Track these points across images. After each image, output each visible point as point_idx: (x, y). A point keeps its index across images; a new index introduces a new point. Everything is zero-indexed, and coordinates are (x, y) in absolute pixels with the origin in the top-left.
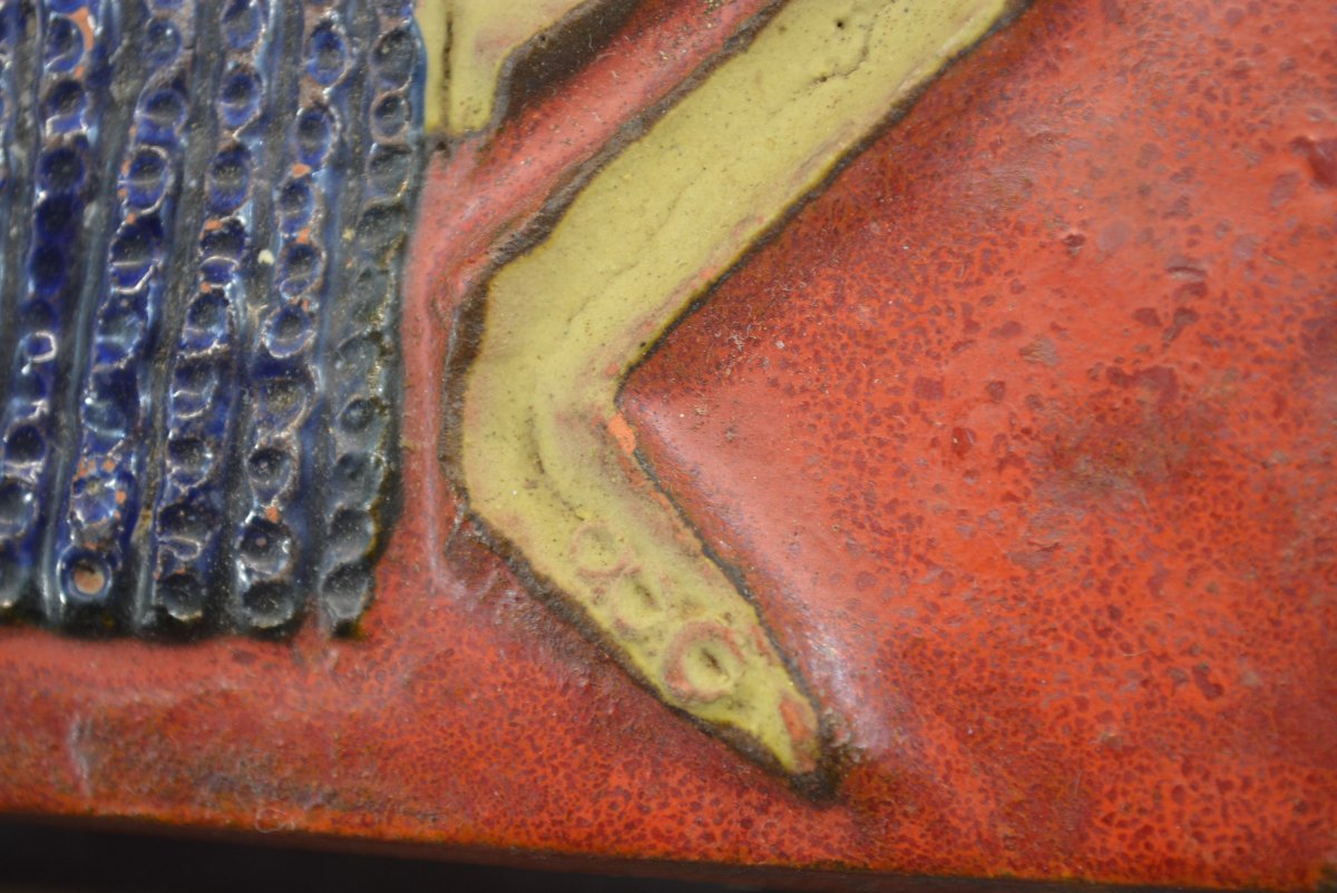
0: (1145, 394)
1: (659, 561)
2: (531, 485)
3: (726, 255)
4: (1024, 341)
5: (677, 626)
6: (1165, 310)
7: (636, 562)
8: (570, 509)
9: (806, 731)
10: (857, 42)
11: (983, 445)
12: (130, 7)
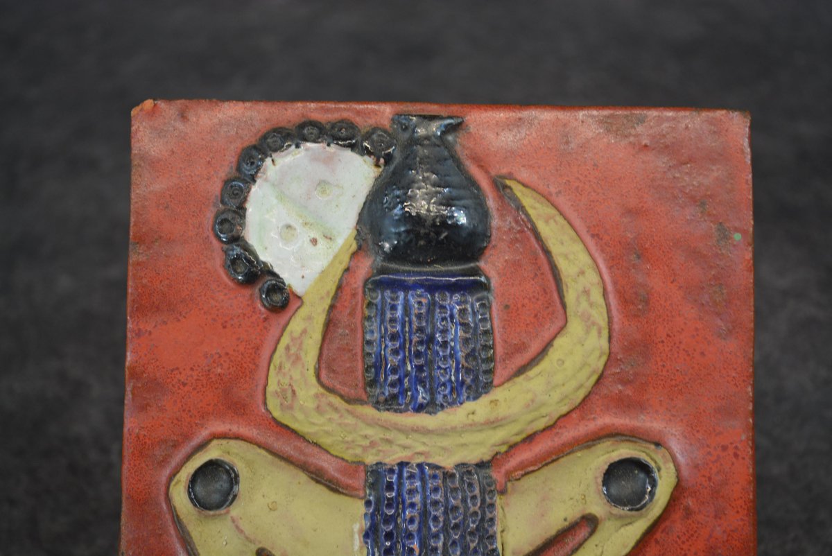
10: (600, 550)
12: (425, 543)
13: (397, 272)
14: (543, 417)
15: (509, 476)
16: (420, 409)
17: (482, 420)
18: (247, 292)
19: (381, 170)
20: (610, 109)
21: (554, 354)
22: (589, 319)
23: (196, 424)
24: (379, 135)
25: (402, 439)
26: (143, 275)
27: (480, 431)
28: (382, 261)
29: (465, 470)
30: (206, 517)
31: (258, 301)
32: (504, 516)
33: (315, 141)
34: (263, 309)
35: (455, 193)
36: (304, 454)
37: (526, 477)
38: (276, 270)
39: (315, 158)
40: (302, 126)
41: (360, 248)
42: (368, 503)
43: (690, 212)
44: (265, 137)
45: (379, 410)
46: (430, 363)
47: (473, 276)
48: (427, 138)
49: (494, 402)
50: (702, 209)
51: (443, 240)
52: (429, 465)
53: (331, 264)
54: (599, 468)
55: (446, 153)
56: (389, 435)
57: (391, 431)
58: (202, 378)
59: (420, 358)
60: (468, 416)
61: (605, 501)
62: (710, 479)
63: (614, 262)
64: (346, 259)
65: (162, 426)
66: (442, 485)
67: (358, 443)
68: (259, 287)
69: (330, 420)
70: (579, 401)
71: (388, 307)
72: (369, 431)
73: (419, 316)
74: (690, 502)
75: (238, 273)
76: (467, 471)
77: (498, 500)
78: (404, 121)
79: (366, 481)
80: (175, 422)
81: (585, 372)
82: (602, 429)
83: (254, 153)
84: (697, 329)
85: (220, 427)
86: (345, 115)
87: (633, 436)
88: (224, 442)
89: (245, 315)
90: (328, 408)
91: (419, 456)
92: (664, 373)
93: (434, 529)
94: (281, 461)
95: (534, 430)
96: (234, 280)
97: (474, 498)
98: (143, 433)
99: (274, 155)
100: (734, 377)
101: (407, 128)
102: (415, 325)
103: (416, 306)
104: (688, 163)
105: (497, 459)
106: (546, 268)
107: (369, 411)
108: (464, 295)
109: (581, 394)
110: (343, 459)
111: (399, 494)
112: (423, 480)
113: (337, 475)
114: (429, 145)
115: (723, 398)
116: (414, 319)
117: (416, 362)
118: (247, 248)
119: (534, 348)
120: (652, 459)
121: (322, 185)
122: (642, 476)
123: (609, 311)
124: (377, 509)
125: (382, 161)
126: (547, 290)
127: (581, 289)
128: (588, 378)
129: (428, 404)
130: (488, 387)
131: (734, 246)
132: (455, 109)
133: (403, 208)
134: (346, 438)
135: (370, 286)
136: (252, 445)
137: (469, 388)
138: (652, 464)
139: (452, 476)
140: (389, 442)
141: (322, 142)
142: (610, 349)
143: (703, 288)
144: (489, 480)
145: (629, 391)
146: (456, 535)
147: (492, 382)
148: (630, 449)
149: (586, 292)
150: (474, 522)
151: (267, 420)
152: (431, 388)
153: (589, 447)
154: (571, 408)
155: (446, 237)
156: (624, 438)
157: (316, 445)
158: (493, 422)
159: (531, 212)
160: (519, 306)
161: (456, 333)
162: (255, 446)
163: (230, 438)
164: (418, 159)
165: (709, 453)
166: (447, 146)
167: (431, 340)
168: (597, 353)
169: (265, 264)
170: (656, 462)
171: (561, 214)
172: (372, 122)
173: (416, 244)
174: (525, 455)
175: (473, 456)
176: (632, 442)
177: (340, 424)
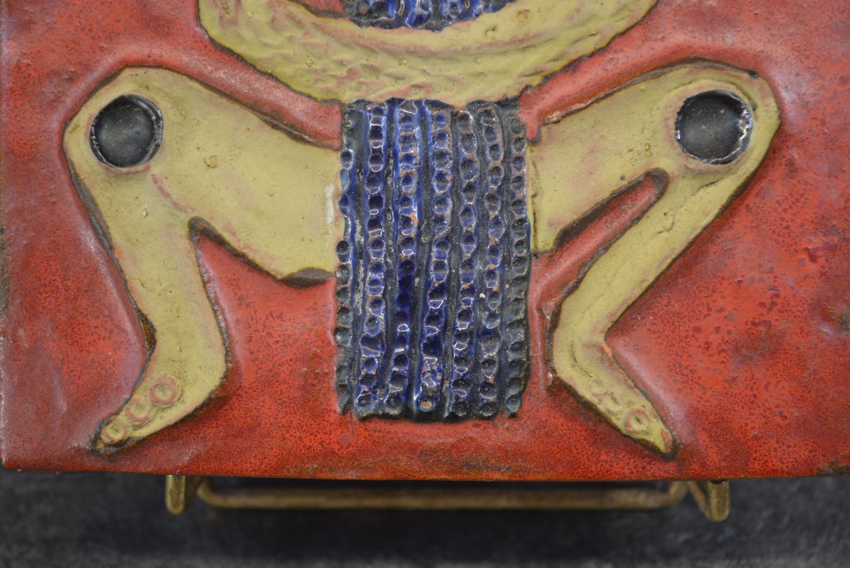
0: (762, 329)
1: (619, 390)
2: (573, 366)
3: (638, 292)
4: (725, 313)
5: (627, 410)
6: (768, 302)
7: (612, 390)
8: (586, 373)
9: (669, 440)
10: (671, 220)
11: (714, 346)
12: (427, 211)
14: (592, 35)
15: (543, 118)
16: (419, 21)
17: (507, 38)
23: (102, 49)
25: (393, 66)
27: (503, 53)
29: (482, 110)
30: (117, 176)
32: (537, 174)
36: (256, 90)
37: (569, 119)
42: (346, 156)
45: (359, 24)
52: (431, 103)
54: (671, 106)
56: (375, 61)
57: (377, 53)
60: (486, 34)
61: (679, 150)
62: (823, 123)
65: (53, 51)
66: (449, 129)
67: (330, 73)
69: (290, 39)
70: (642, 13)
72: (347, 55)
74: (795, 154)
76: (486, 111)
77: (528, 153)
79: (343, 125)
80: (71, 45)
82: (674, 53)
85: (134, 52)
87: (718, 62)
88: (141, 71)
90: (287, 22)
91: (417, 90)
93: (438, 192)
94: (221, 98)
95: (580, 54)
97: (494, 148)
98: (25, 61)
105: (528, 95)
107: (346, 26)
110: (309, 96)
111: (390, 144)
112: (423, 124)
113: (301, 117)
115: (843, 12)
120: (746, 94)
124: (359, 165)
129: (429, 17)
134: (314, 66)
136: (180, 76)
138: (745, 100)
139: (465, 117)
140: (374, 70)
144: (515, 125)
146: (470, 199)
148: (713, 79)
150: (495, 182)
151: (202, 42)
153: (656, 77)
154: (632, 23)
156: (706, 64)
157: (271, 76)
158: (522, 41)
162: (185, 77)
163: (149, 67)
165: (823, 87)
170: (749, 98)
174: (566, 89)
175: (493, 90)
176: (717, 69)
177: (305, 45)
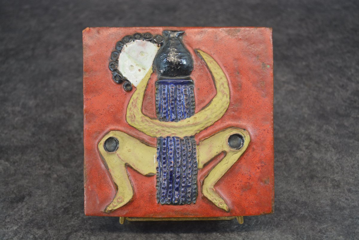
0: (248, 184)
1: (217, 198)
2: (207, 193)
3: (220, 177)
4: (240, 181)
5: (219, 202)
6: (249, 178)
7: (215, 198)
8: (210, 194)
11: (238, 188)
12: (175, 160)
13: (165, 79)
15: (200, 140)
16: (173, 120)
18: (119, 86)
19: (159, 48)
20: (230, 28)
21: (213, 103)
22: (223, 92)
23: (106, 126)
24: (159, 37)
25: (168, 130)
26: (88, 81)
27: (191, 127)
28: (161, 76)
29: (187, 138)
30: (110, 154)
31: (123, 89)
32: (199, 152)
33: (139, 39)
34: (125, 91)
35: (182, 54)
36: (138, 135)
37: (205, 140)
38: (128, 79)
39: (139, 45)
40: (135, 35)
41: (154, 72)
42: (158, 149)
43: (254, 59)
44: (124, 38)
45: (160, 121)
46: (175, 107)
47: (188, 80)
48: (173, 38)
49: (195, 118)
50: (257, 58)
51: (179, 69)
52: (176, 137)
53: (145, 77)
55: (179, 42)
56: (164, 129)
58: (107, 112)
59: (173, 105)
61: (229, 147)
62: (260, 139)
63: (231, 75)
64: (149, 75)
65: (95, 127)
68: (123, 84)
70: (221, 117)
71: (163, 90)
72: (158, 128)
73: (172, 92)
74: (254, 146)
75: (117, 80)
77: (197, 147)
78: (166, 33)
79: (157, 142)
80: (99, 126)
81: (223, 108)
82: (228, 125)
83: (120, 43)
84: (256, 95)
85: (113, 127)
86: (148, 31)
88: (114, 131)
89: (119, 93)
90: (145, 121)
92: (246, 108)
93: (178, 156)
95: (207, 126)
96: (115, 82)
97: (190, 147)
98: (89, 129)
99: (127, 44)
100: (267, 109)
101: (167, 35)
102: (171, 95)
103: (171, 89)
104: (253, 44)
106: (210, 77)
107: (157, 121)
108: (185, 85)
109: (222, 115)
110: (150, 136)
111: (167, 146)
112: (174, 142)
113: (148, 141)
114: (174, 40)
115: (264, 115)
116: (171, 93)
117: (171, 106)
118: (119, 73)
119: (207, 101)
120: (243, 134)
121: (142, 53)
122: (240, 139)
123: (230, 90)
124: (161, 151)
125: (160, 45)
126: (211, 84)
127: (221, 83)
128: (224, 110)
129: (175, 119)
130: (193, 113)
131: (267, 69)
132: (182, 28)
133: (167, 59)
135: (157, 84)
137: (188, 114)
138: (243, 136)
139: (183, 140)
140: (164, 130)
141: (141, 39)
142: (230, 101)
143: (258, 82)
144: (194, 141)
145: (236, 114)
146: (184, 158)
147: (194, 112)
148: (236, 131)
149: (223, 84)
150: (190, 154)
151: (127, 125)
152: (176, 114)
153: (224, 131)
155: (180, 68)
156: (234, 128)
158: (195, 124)
159: (206, 60)
160: (203, 89)
161: (183, 97)
163: (116, 130)
164: (171, 44)
165: (260, 132)
166: (180, 40)
167: (176, 99)
168: (226, 103)
169: (125, 77)
170: (244, 135)
171: (215, 60)
172: (156, 33)
173: (171, 70)
174: (205, 134)
175: (189, 134)
176: (237, 129)
177: (149, 126)
